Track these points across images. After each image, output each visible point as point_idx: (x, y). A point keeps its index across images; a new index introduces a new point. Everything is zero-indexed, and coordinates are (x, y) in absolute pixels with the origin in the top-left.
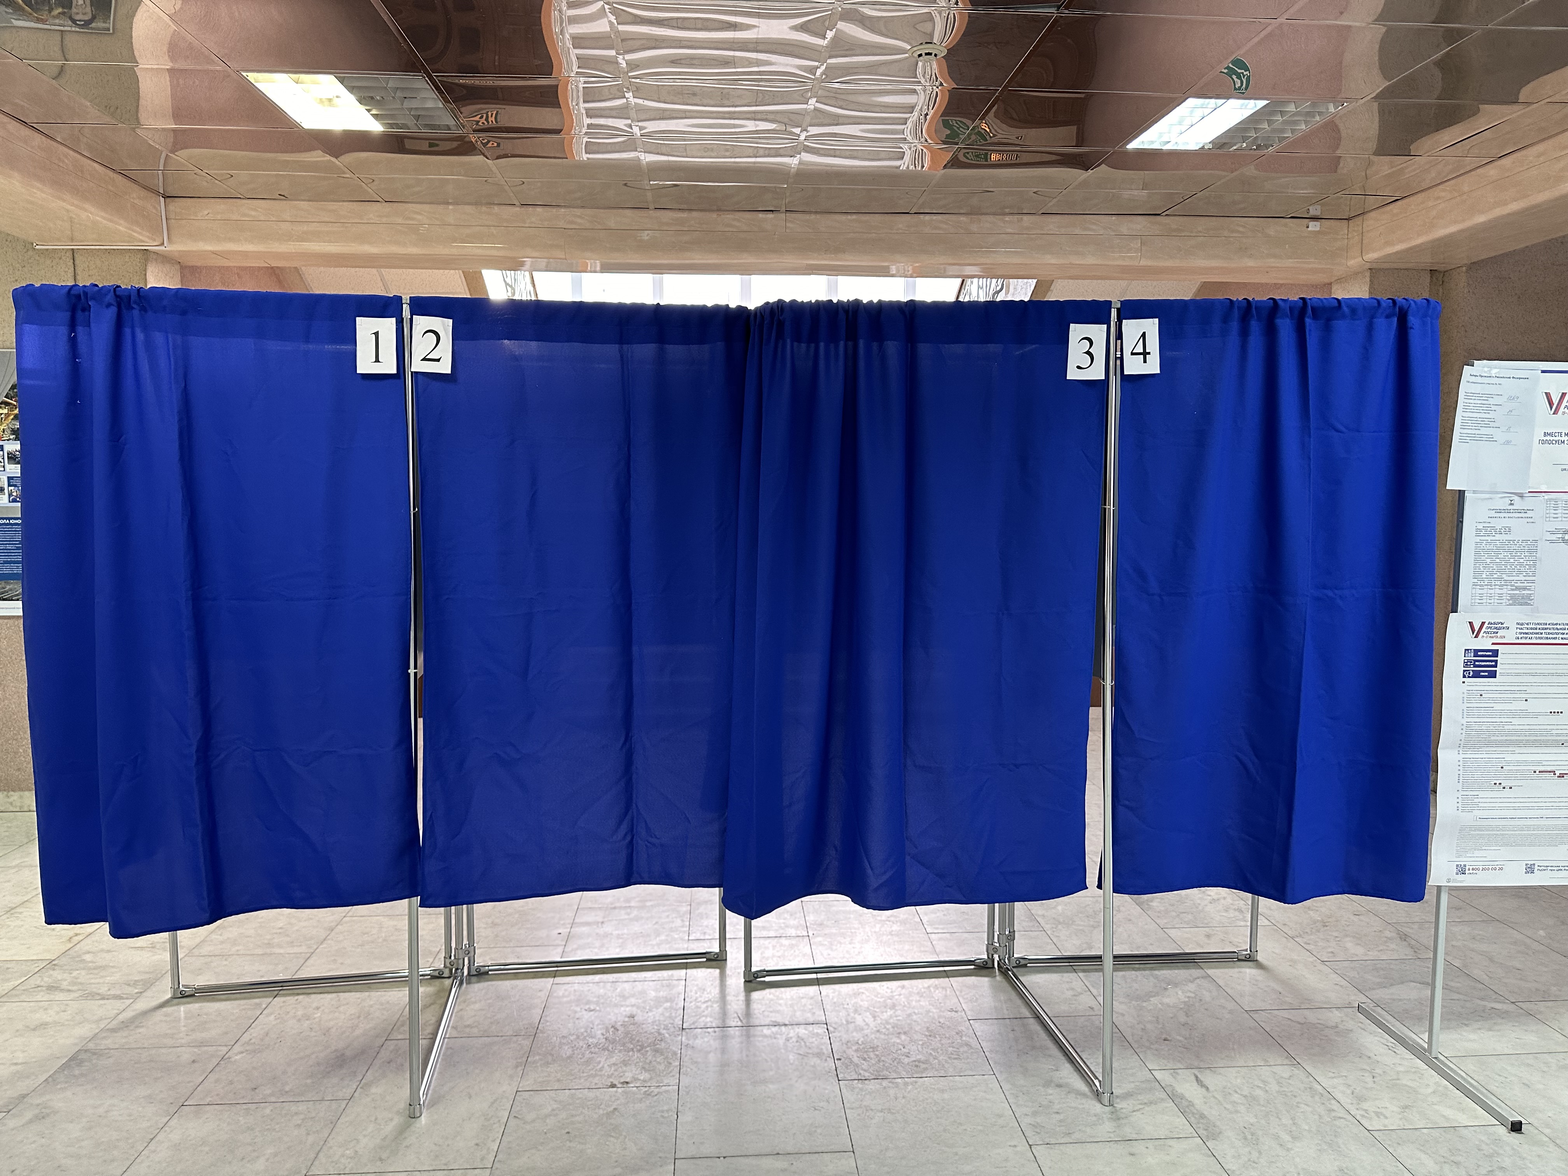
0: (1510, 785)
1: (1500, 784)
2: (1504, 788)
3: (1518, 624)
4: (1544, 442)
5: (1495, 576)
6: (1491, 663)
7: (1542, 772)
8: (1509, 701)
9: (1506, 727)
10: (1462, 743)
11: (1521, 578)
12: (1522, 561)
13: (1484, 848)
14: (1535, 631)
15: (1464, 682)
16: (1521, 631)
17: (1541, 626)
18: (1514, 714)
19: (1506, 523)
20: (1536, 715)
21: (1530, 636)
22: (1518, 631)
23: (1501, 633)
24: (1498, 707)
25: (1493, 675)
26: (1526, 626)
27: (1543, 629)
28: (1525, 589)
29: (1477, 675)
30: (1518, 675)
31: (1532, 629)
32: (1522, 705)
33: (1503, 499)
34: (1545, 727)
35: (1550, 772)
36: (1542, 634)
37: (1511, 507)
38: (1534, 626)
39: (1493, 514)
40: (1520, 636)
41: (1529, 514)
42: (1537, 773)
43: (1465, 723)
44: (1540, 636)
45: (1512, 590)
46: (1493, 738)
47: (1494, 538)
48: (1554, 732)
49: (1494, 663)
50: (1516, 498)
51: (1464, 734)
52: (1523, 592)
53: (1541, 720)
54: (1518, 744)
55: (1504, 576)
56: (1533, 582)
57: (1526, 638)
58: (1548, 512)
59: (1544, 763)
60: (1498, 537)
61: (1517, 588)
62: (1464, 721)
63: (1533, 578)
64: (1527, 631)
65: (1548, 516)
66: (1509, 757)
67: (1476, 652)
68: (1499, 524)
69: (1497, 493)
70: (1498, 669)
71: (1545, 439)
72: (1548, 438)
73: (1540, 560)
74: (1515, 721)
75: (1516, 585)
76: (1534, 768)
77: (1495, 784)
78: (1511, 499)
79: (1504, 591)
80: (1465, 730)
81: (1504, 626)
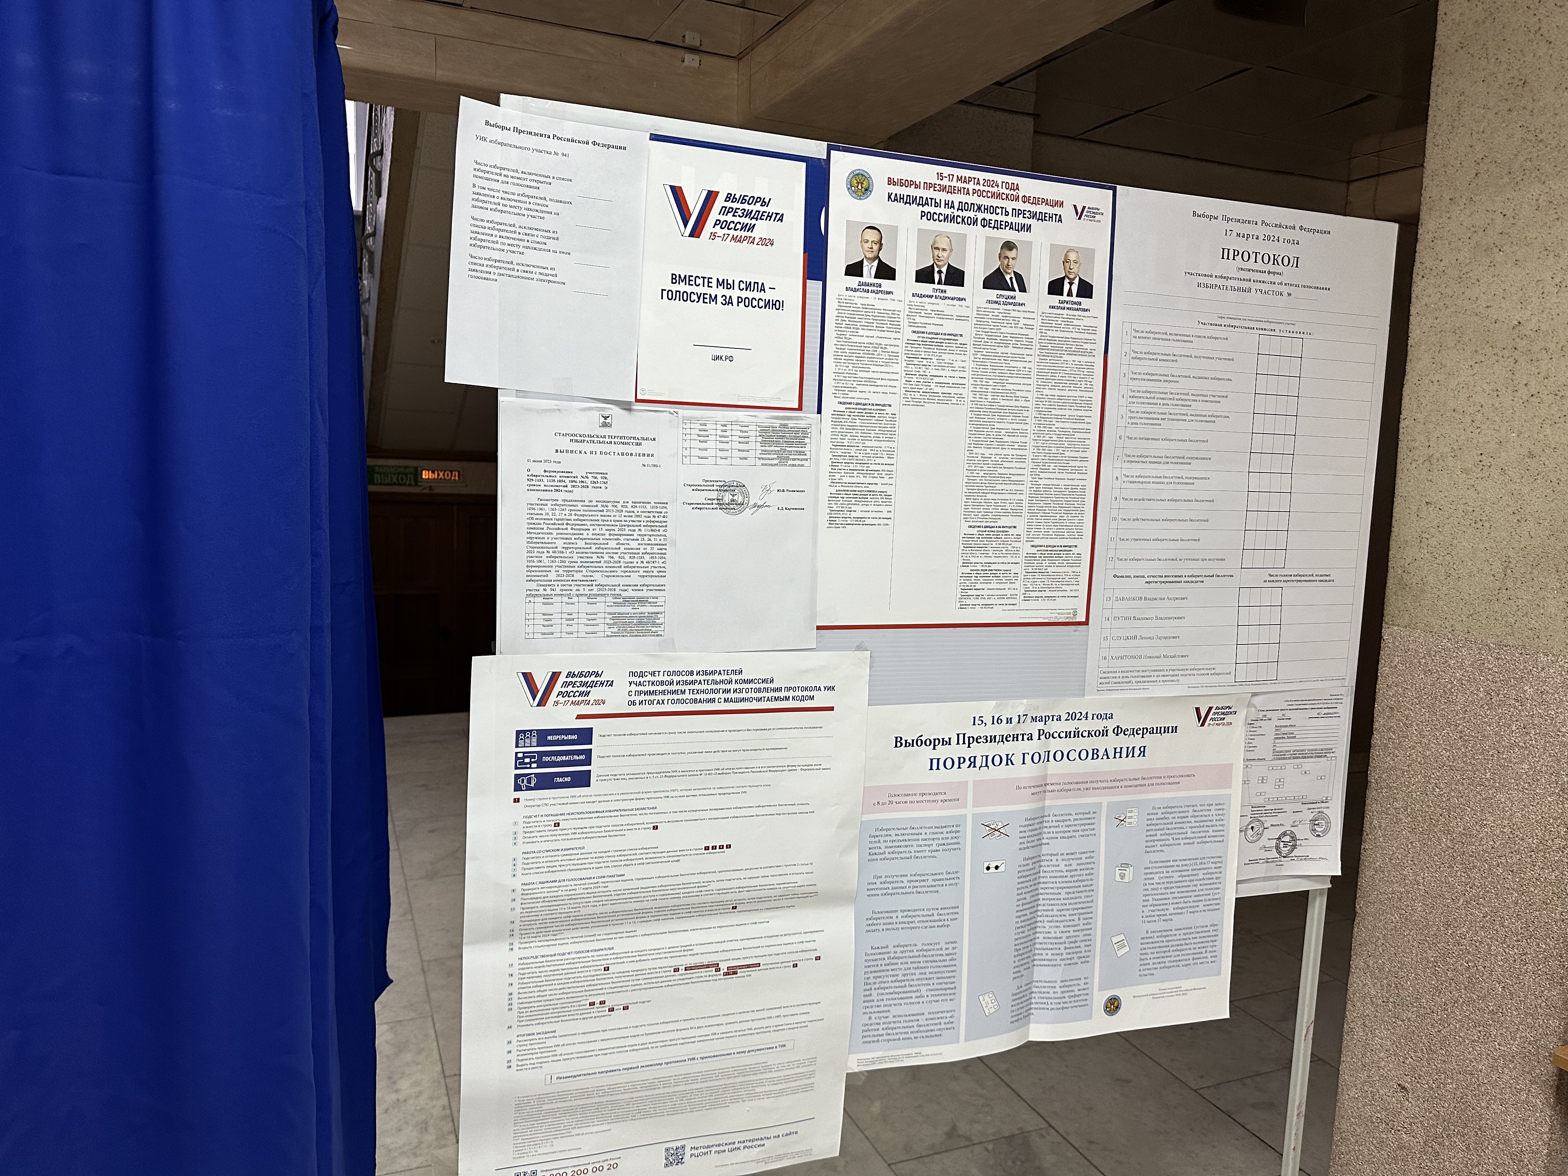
0: (625, 1002)
1: (602, 1003)
2: (611, 1010)
3: (632, 674)
4: (673, 296)
5: (578, 576)
6: (576, 758)
7: (691, 968)
8: (618, 832)
9: (612, 887)
10: (516, 927)
11: (635, 579)
12: (634, 544)
13: (574, 1132)
14: (670, 688)
15: (517, 800)
16: (640, 688)
17: (681, 678)
18: (627, 858)
19: (598, 464)
20: (676, 856)
21: (661, 697)
22: (634, 688)
23: (596, 693)
24: (591, 846)
25: (582, 780)
26: (649, 678)
27: (686, 683)
28: (642, 601)
29: (545, 783)
30: (635, 776)
31: (662, 683)
32: (648, 838)
33: (589, 413)
34: (695, 879)
35: (708, 966)
36: (683, 692)
37: (606, 431)
38: (666, 678)
39: (565, 443)
40: (638, 699)
41: (646, 447)
42: (683, 971)
43: (519, 888)
44: (681, 697)
45: (617, 604)
46: (584, 911)
47: (568, 496)
48: (713, 886)
49: (582, 757)
50: (615, 410)
51: (518, 910)
52: (642, 609)
53: (686, 865)
54: (642, 916)
55: (597, 576)
56: (660, 588)
57: (651, 702)
58: (687, 444)
59: (697, 949)
60: (578, 493)
61: (628, 601)
62: (517, 884)
63: (661, 581)
64: (652, 688)
65: (687, 453)
66: (621, 945)
67: (543, 736)
68: (579, 465)
69: (572, 399)
70: (594, 768)
71: (675, 288)
72: (682, 287)
73: (674, 543)
74: (630, 872)
75: (624, 594)
76: (676, 962)
77: (592, 1004)
78: (606, 414)
79: (600, 607)
80: (518, 901)
81: (602, 679)
